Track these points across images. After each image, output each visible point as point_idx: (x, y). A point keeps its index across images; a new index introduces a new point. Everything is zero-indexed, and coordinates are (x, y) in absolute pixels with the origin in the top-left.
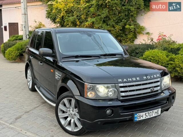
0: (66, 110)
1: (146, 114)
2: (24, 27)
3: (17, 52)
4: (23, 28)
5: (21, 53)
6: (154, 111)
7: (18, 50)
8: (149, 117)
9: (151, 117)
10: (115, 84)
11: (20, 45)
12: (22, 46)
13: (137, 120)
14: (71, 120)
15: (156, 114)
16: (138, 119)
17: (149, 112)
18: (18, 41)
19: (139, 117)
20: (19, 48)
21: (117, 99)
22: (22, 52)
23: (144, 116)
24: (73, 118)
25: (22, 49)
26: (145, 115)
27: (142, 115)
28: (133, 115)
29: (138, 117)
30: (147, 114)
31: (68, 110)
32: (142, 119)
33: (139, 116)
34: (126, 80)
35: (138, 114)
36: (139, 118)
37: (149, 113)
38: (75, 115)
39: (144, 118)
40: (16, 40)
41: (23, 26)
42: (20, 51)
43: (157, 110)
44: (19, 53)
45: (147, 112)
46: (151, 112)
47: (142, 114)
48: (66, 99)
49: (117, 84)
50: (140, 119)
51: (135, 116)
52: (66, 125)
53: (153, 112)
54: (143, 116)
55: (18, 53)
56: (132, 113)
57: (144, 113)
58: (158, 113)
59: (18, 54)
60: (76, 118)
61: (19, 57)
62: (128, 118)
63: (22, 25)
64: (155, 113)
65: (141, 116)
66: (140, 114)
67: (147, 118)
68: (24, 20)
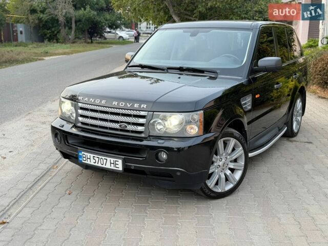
6: (108, 158)
8: (100, 165)
9: (104, 166)
10: (75, 102)
15: (112, 165)
21: (75, 124)
26: (94, 159)
32: (89, 162)
33: (84, 156)
34: (87, 100)
35: (83, 153)
36: (84, 159)
37: (99, 158)
39: (92, 163)
43: (115, 160)
45: (96, 156)
46: (103, 158)
47: (89, 155)
49: (77, 103)
50: (86, 162)
53: (106, 159)
54: (90, 159)
57: (92, 155)
58: (117, 166)
64: (111, 163)
65: (87, 158)
66: (86, 154)
67: (96, 164)
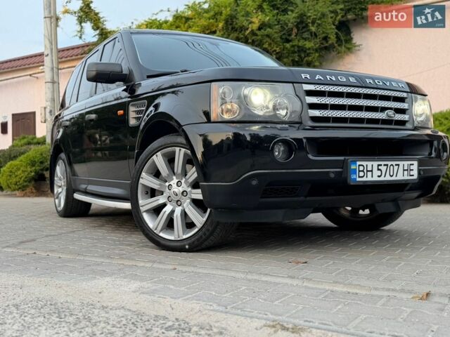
0: (160, 185)
1: (380, 167)
2: (51, 112)
3: (29, 169)
4: (48, 114)
5: (40, 172)
6: (401, 163)
7: (33, 164)
8: (388, 178)
9: (394, 178)
10: (293, 83)
11: (39, 153)
12: (42, 154)
13: (358, 179)
14: (173, 212)
15: (406, 172)
16: (359, 177)
17: (389, 163)
18: (32, 146)
19: (363, 171)
20: (36, 160)
21: (300, 123)
22: (42, 170)
23: (376, 173)
24: (179, 203)
25: (42, 163)
26: (379, 169)
27: (369, 169)
28: (344, 165)
29: (359, 171)
30: (383, 168)
31: (167, 184)
32: (369, 178)
33: (361, 168)
34: (321, 77)
36: (362, 174)
37: (387, 165)
38: (185, 194)
39: (375, 178)
40: (29, 143)
41: (48, 110)
42: (38, 166)
43: (409, 163)
44: (35, 172)
45: (382, 163)
46: (394, 163)
47: (369, 164)
48: (159, 154)
49: (299, 85)
50: (364, 179)
51: (353, 167)
52: (160, 228)
53: (398, 165)
54: (372, 171)
55: (31, 172)
56: (342, 158)
58: (412, 173)
59: (33, 174)
60: (189, 201)
61: (33, 182)
62: (333, 172)
63: (45, 108)
64: (404, 170)
65: (367, 171)
66: (364, 163)
67: (382, 178)
68: (49, 95)
